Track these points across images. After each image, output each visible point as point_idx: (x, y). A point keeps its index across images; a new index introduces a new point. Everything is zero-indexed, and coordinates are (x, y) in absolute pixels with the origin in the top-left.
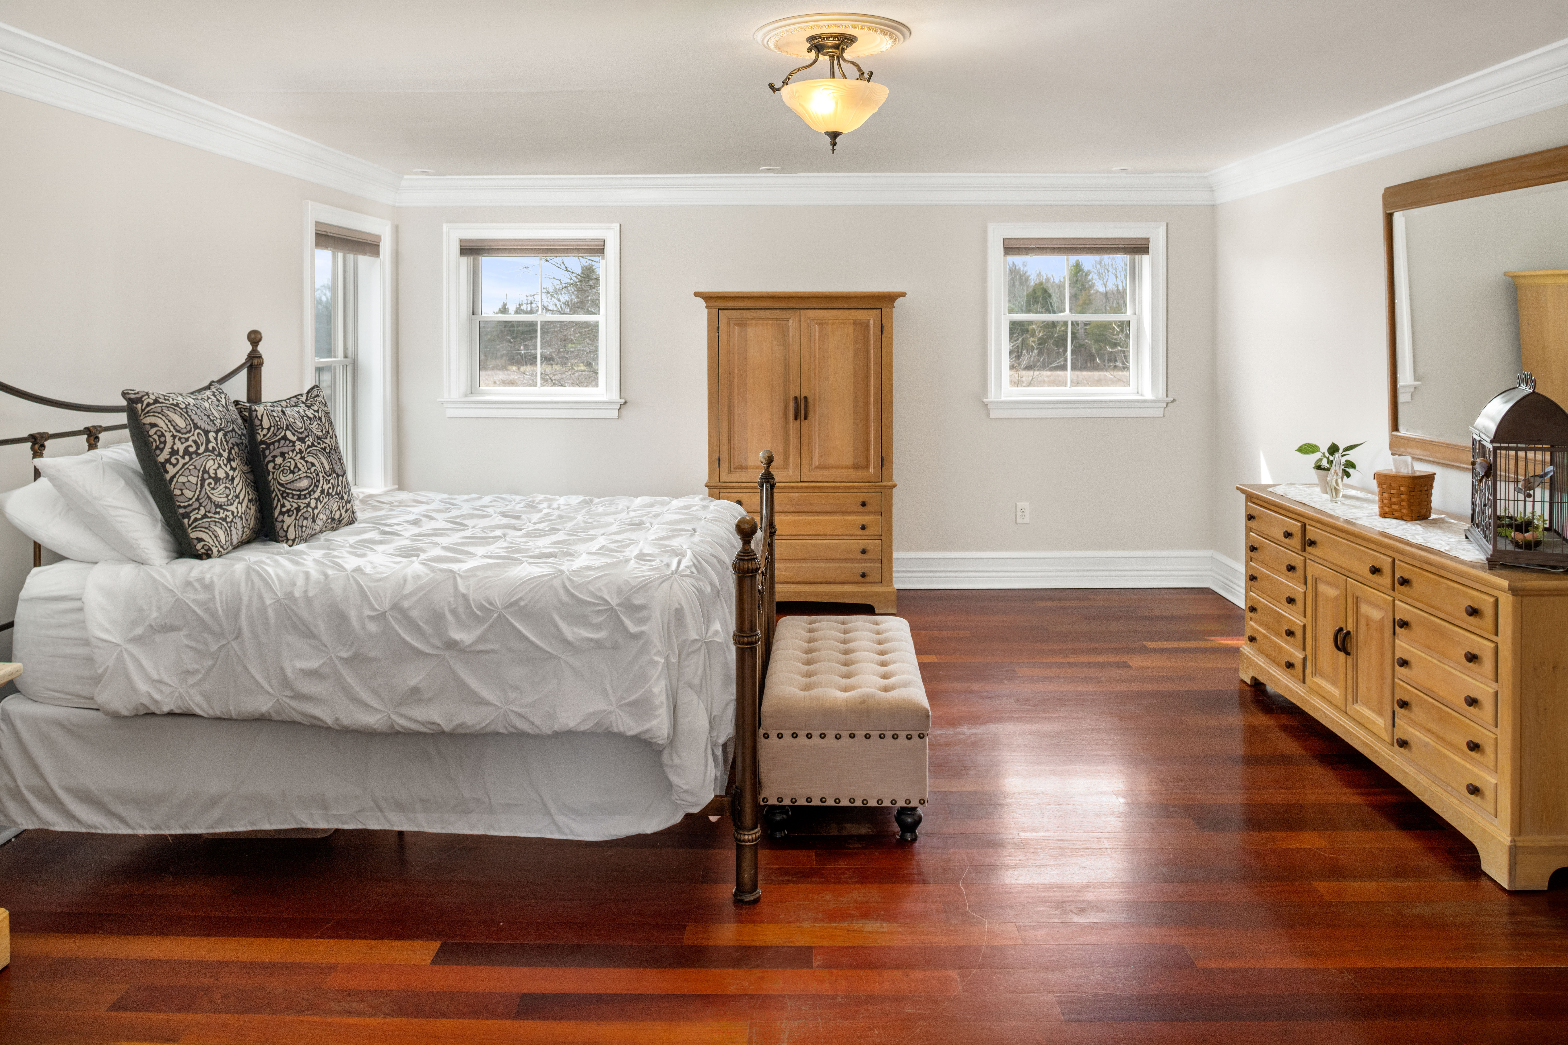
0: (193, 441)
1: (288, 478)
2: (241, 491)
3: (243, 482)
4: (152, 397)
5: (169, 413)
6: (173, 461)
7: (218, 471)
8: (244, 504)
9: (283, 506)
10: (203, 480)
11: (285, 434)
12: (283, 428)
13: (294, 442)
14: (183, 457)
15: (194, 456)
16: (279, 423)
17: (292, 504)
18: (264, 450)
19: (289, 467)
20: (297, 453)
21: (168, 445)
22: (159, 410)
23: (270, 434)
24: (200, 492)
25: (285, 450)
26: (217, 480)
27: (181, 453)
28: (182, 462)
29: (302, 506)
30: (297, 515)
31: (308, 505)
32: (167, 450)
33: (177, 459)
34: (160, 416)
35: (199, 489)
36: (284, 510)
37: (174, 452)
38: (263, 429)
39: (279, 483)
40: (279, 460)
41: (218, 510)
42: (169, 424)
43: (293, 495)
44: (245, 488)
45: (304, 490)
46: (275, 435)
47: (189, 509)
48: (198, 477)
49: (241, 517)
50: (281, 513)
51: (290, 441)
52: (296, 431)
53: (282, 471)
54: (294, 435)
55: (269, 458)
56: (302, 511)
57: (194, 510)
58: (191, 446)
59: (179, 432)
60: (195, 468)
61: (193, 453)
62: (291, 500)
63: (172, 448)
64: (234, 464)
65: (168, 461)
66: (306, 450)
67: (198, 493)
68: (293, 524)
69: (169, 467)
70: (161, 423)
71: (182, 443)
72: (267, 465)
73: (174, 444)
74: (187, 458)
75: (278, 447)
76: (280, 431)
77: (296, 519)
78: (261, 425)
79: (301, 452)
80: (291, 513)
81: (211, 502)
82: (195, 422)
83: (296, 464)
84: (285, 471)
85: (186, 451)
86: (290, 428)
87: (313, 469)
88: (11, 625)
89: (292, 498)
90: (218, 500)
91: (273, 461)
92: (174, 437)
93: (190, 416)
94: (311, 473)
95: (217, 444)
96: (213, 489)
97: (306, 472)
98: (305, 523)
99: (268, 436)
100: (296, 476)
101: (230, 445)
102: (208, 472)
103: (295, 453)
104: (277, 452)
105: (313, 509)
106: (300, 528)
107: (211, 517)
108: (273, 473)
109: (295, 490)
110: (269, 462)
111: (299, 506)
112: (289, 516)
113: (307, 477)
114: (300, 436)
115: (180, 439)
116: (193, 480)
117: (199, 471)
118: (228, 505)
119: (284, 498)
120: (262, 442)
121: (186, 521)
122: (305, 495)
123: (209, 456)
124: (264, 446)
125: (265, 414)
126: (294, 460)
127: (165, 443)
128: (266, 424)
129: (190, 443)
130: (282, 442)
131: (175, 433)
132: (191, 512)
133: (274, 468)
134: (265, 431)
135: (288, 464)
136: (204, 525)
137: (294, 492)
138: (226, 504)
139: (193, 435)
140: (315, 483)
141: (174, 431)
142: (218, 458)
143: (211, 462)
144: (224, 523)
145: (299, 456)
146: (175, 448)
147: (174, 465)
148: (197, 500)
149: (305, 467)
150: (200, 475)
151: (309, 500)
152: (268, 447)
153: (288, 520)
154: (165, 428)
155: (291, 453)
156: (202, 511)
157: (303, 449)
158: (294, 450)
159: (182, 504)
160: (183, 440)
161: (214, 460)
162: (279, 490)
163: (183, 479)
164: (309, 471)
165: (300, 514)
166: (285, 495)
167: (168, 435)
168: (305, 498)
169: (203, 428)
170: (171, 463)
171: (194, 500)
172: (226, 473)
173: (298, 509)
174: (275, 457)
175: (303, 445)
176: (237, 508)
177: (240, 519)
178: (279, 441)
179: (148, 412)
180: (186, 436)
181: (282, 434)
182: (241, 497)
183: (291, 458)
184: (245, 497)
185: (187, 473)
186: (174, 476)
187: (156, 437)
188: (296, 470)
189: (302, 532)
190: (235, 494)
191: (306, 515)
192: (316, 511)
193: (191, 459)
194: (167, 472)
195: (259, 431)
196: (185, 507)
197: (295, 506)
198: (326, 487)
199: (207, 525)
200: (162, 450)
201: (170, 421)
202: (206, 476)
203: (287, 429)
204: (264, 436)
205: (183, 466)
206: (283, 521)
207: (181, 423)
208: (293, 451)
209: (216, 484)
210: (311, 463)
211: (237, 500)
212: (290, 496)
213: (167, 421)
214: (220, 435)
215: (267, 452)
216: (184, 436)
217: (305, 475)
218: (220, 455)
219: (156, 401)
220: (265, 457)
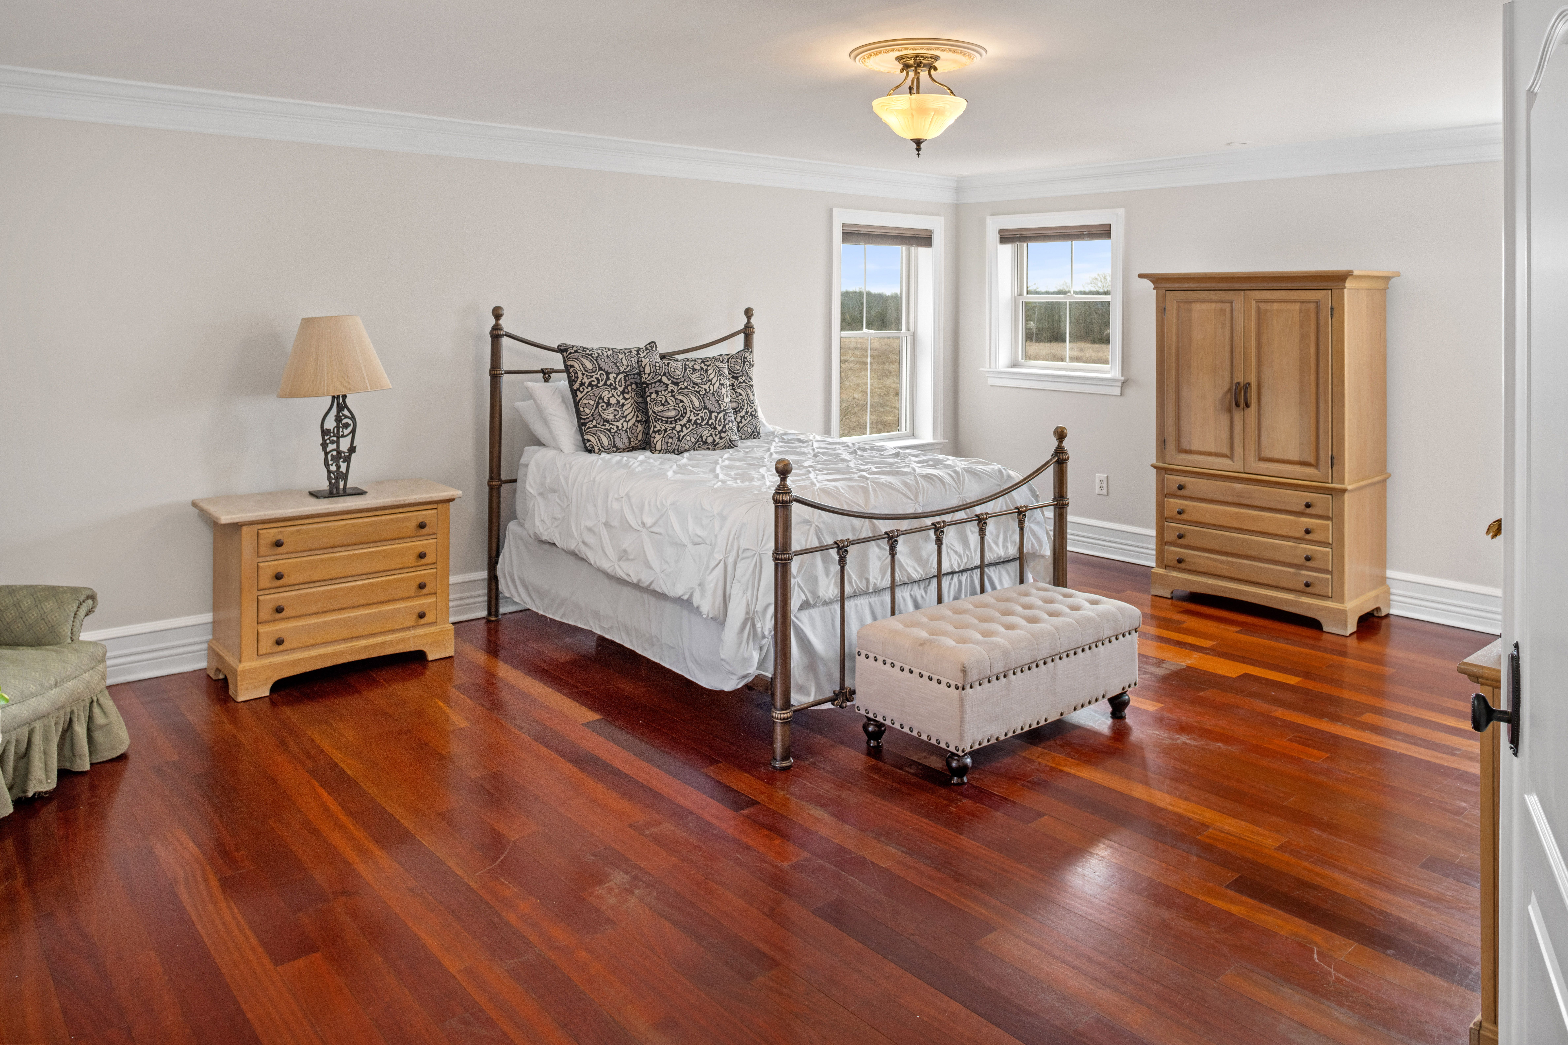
0: (596, 378)
1: (659, 408)
2: (629, 414)
3: (633, 408)
4: (575, 349)
5: (582, 359)
6: (581, 389)
7: (610, 399)
8: (630, 424)
9: (655, 427)
10: (598, 403)
11: (661, 379)
12: (660, 375)
13: (667, 385)
14: (587, 388)
15: (594, 387)
16: (658, 371)
17: (662, 426)
18: (645, 387)
19: (661, 401)
20: (669, 392)
21: (580, 379)
22: (576, 357)
23: (649, 377)
24: (595, 411)
25: (659, 389)
26: (608, 404)
27: (586, 385)
28: (586, 390)
29: (669, 429)
30: (664, 434)
31: (674, 429)
32: (578, 382)
33: (583, 388)
34: (576, 361)
35: (594, 409)
36: (656, 429)
37: (582, 384)
38: (645, 374)
39: (653, 411)
40: (654, 396)
41: (605, 423)
42: (581, 366)
43: (662, 420)
44: (635, 412)
45: (670, 418)
46: (653, 378)
47: (587, 421)
48: (595, 401)
49: (626, 431)
50: (654, 432)
51: (664, 384)
52: (671, 377)
53: (655, 403)
54: (669, 379)
55: (648, 394)
56: (668, 432)
57: (589, 421)
58: (594, 381)
59: (587, 371)
60: (594, 395)
61: (594, 385)
62: (661, 424)
63: (581, 381)
64: (627, 396)
65: (578, 389)
66: (678, 391)
67: (593, 411)
68: (661, 440)
69: (578, 393)
70: (576, 365)
71: (588, 379)
72: (646, 399)
73: (583, 379)
74: (590, 388)
75: (654, 387)
76: (656, 377)
77: (663, 437)
78: (644, 371)
79: (672, 391)
80: (660, 433)
81: (601, 418)
82: (601, 366)
83: (666, 399)
84: (657, 404)
85: (590, 384)
86: (667, 375)
87: (681, 405)
88: (515, 481)
89: (661, 422)
90: (608, 417)
91: (650, 396)
92: (583, 374)
93: (598, 362)
94: (679, 407)
95: (615, 382)
96: (604, 410)
97: (674, 406)
98: (670, 440)
99: (648, 379)
100: (665, 408)
101: (628, 383)
102: (603, 399)
103: (667, 392)
104: (653, 390)
105: (678, 432)
106: (665, 444)
107: (599, 427)
108: (650, 404)
109: (664, 417)
110: (648, 396)
111: (666, 429)
112: (659, 434)
113: (675, 409)
114: (675, 381)
115: (587, 376)
116: (592, 402)
117: (596, 397)
118: (614, 421)
119: (656, 422)
120: (645, 383)
121: (583, 427)
122: (671, 421)
123: (606, 388)
124: (645, 385)
125: (648, 364)
126: (665, 397)
127: (577, 377)
128: (647, 370)
129: (594, 379)
130: (658, 384)
131: (584, 372)
132: (588, 423)
133: (650, 401)
134: (646, 376)
135: (660, 399)
136: (592, 432)
137: (663, 419)
138: (613, 420)
139: (597, 374)
140: (682, 414)
141: (584, 371)
142: (613, 391)
143: (607, 393)
144: (608, 433)
145: (670, 394)
146: (583, 381)
147: (582, 392)
148: (592, 415)
149: (674, 402)
150: (597, 400)
151: (674, 425)
152: (647, 387)
153: (658, 437)
154: (578, 368)
155: (663, 392)
156: (594, 423)
157: (675, 390)
158: (667, 390)
159: (583, 417)
160: (589, 377)
161: (609, 391)
162: (653, 416)
163: (585, 401)
164: (677, 405)
165: (666, 434)
166: (656, 420)
167: (580, 373)
168: (671, 423)
169: (606, 370)
170: (580, 391)
171: (590, 415)
172: (617, 400)
173: (665, 431)
174: (651, 393)
175: (676, 387)
176: (622, 424)
177: (624, 432)
178: (655, 383)
179: (569, 358)
180: (591, 375)
181: (659, 378)
182: (628, 418)
183: (663, 395)
184: (633, 418)
185: (588, 398)
186: (580, 399)
187: (573, 374)
188: (666, 403)
189: (667, 447)
190: (622, 415)
191: (672, 435)
192: (682, 434)
193: (592, 389)
194: (577, 396)
195: (643, 375)
196: (584, 419)
197: (663, 428)
198: (693, 418)
199: (595, 432)
200: (576, 382)
201: (582, 365)
202: (601, 401)
203: (665, 374)
204: (646, 378)
205: (586, 394)
206: (654, 437)
207: (589, 366)
208: (665, 391)
209: (607, 407)
210: (680, 400)
211: (624, 419)
212: (660, 421)
213: (580, 364)
214: (621, 376)
215: (647, 389)
216: (590, 374)
217: (673, 407)
218: (616, 389)
219: (576, 352)
220: (646, 393)
